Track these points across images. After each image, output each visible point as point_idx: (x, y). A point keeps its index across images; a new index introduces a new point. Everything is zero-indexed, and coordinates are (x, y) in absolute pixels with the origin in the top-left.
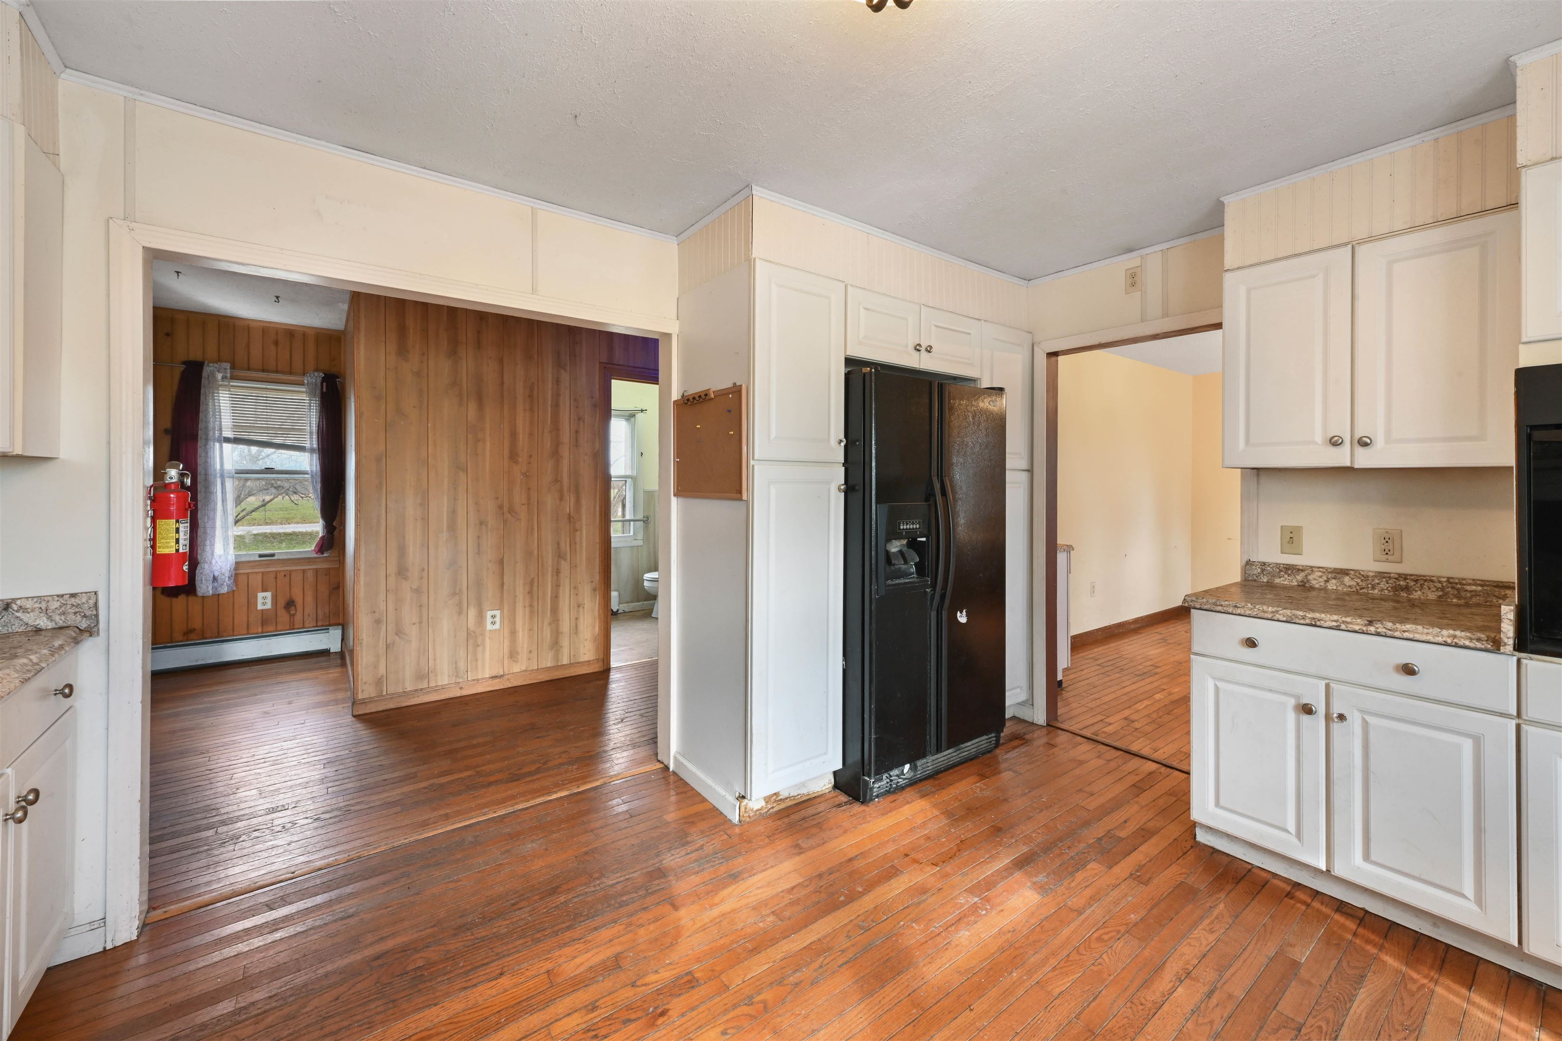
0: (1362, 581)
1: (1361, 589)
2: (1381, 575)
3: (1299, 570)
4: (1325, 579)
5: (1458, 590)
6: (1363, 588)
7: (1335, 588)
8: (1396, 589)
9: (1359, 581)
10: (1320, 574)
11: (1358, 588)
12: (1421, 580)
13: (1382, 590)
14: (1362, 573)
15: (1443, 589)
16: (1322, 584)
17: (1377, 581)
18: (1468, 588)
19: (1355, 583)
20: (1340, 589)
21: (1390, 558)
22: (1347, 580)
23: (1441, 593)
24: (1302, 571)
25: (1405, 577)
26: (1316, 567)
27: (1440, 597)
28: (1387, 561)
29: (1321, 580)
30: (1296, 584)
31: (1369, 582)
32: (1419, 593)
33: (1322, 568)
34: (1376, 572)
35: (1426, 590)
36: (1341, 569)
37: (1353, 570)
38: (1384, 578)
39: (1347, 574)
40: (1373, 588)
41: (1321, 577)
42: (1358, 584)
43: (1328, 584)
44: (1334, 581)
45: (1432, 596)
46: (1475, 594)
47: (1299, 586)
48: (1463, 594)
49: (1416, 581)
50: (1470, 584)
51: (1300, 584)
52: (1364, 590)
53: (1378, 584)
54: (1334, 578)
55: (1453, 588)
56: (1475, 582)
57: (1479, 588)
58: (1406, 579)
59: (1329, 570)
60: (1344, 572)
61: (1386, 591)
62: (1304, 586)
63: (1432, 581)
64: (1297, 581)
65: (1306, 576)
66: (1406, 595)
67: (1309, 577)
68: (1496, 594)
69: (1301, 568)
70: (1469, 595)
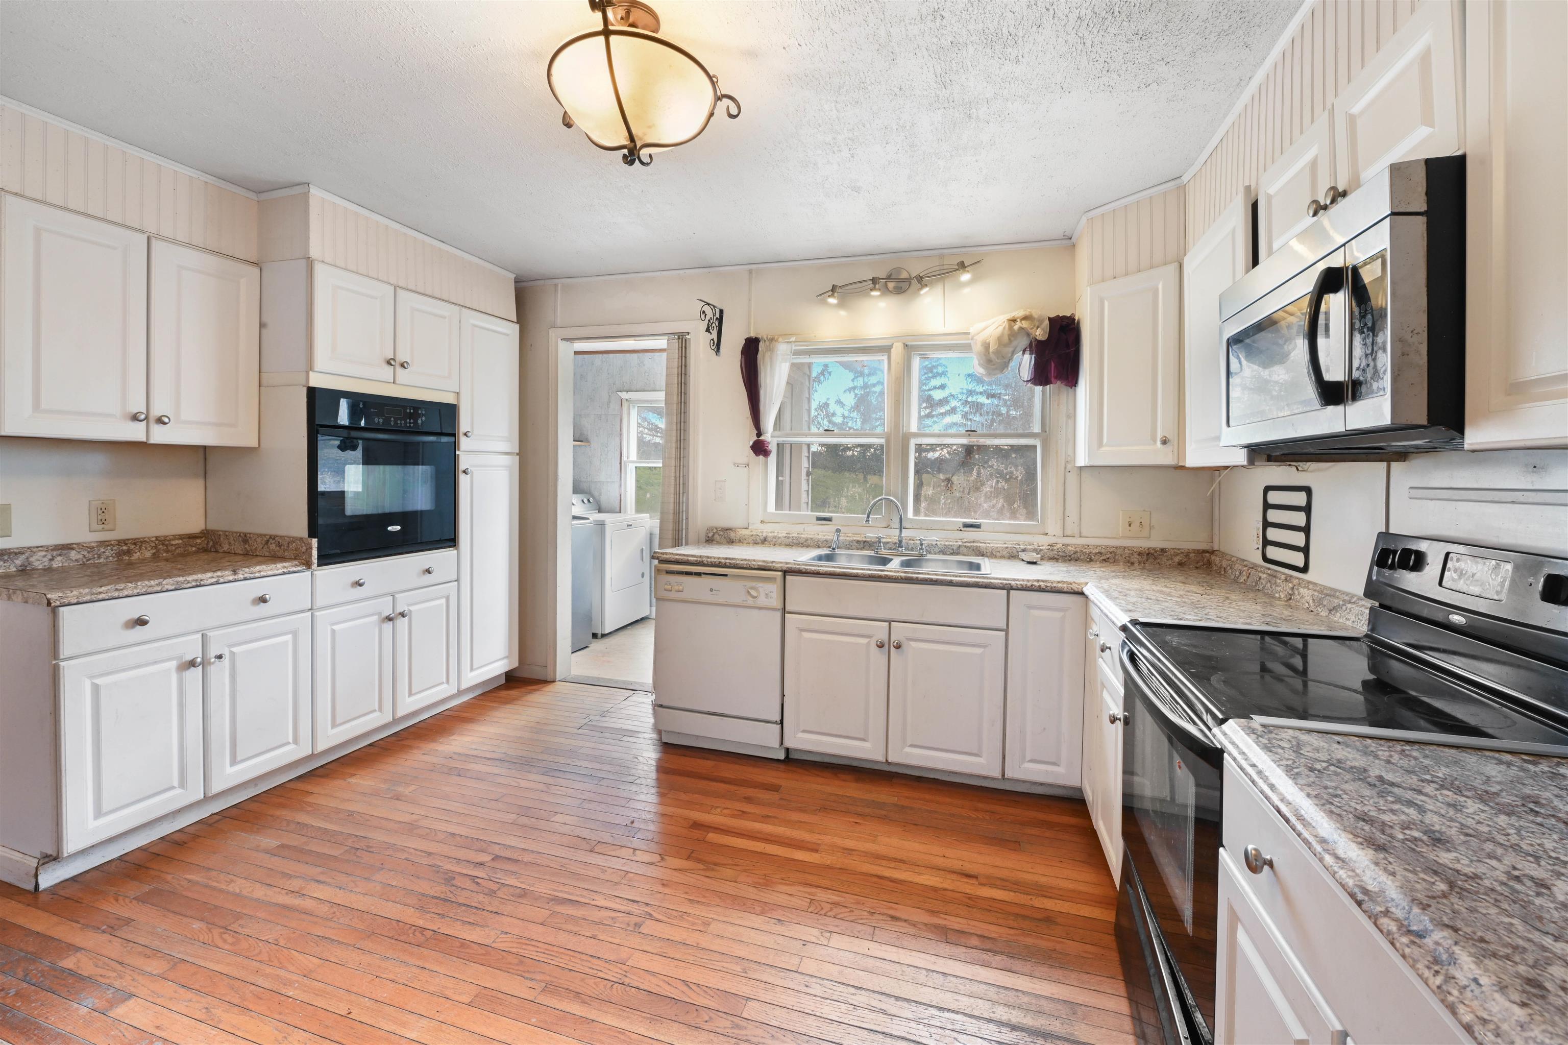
0: (88, 552)
1: (88, 560)
2: (103, 544)
3: (16, 554)
4: (50, 557)
5: (166, 546)
6: (90, 559)
7: (60, 565)
8: (120, 554)
9: (85, 553)
10: (44, 553)
11: (84, 560)
12: (139, 543)
13: (108, 557)
14: (85, 545)
15: (156, 547)
16: (46, 564)
17: (102, 550)
18: (173, 543)
19: (81, 556)
20: (67, 565)
21: (105, 526)
22: (73, 555)
23: (154, 551)
24: (22, 553)
25: (124, 542)
26: (34, 547)
27: (154, 554)
28: (103, 530)
29: (45, 559)
30: (15, 569)
31: (95, 552)
32: (138, 554)
33: (41, 547)
34: (97, 542)
35: (144, 551)
36: (63, 545)
37: (75, 544)
38: (108, 546)
39: (73, 549)
40: (99, 557)
41: (44, 556)
42: (84, 556)
43: (53, 563)
44: (59, 558)
45: (148, 554)
46: (178, 546)
47: (18, 571)
48: (170, 548)
49: (135, 544)
50: (173, 540)
51: (20, 568)
52: (91, 561)
53: (104, 552)
54: (60, 555)
55: (163, 544)
56: (175, 537)
57: (180, 541)
58: (126, 544)
59: (50, 548)
60: (65, 548)
61: (111, 558)
62: (24, 571)
63: (145, 542)
64: (16, 567)
65: (27, 558)
66: (127, 558)
67: (31, 559)
68: (191, 543)
69: (17, 551)
70: (174, 548)
